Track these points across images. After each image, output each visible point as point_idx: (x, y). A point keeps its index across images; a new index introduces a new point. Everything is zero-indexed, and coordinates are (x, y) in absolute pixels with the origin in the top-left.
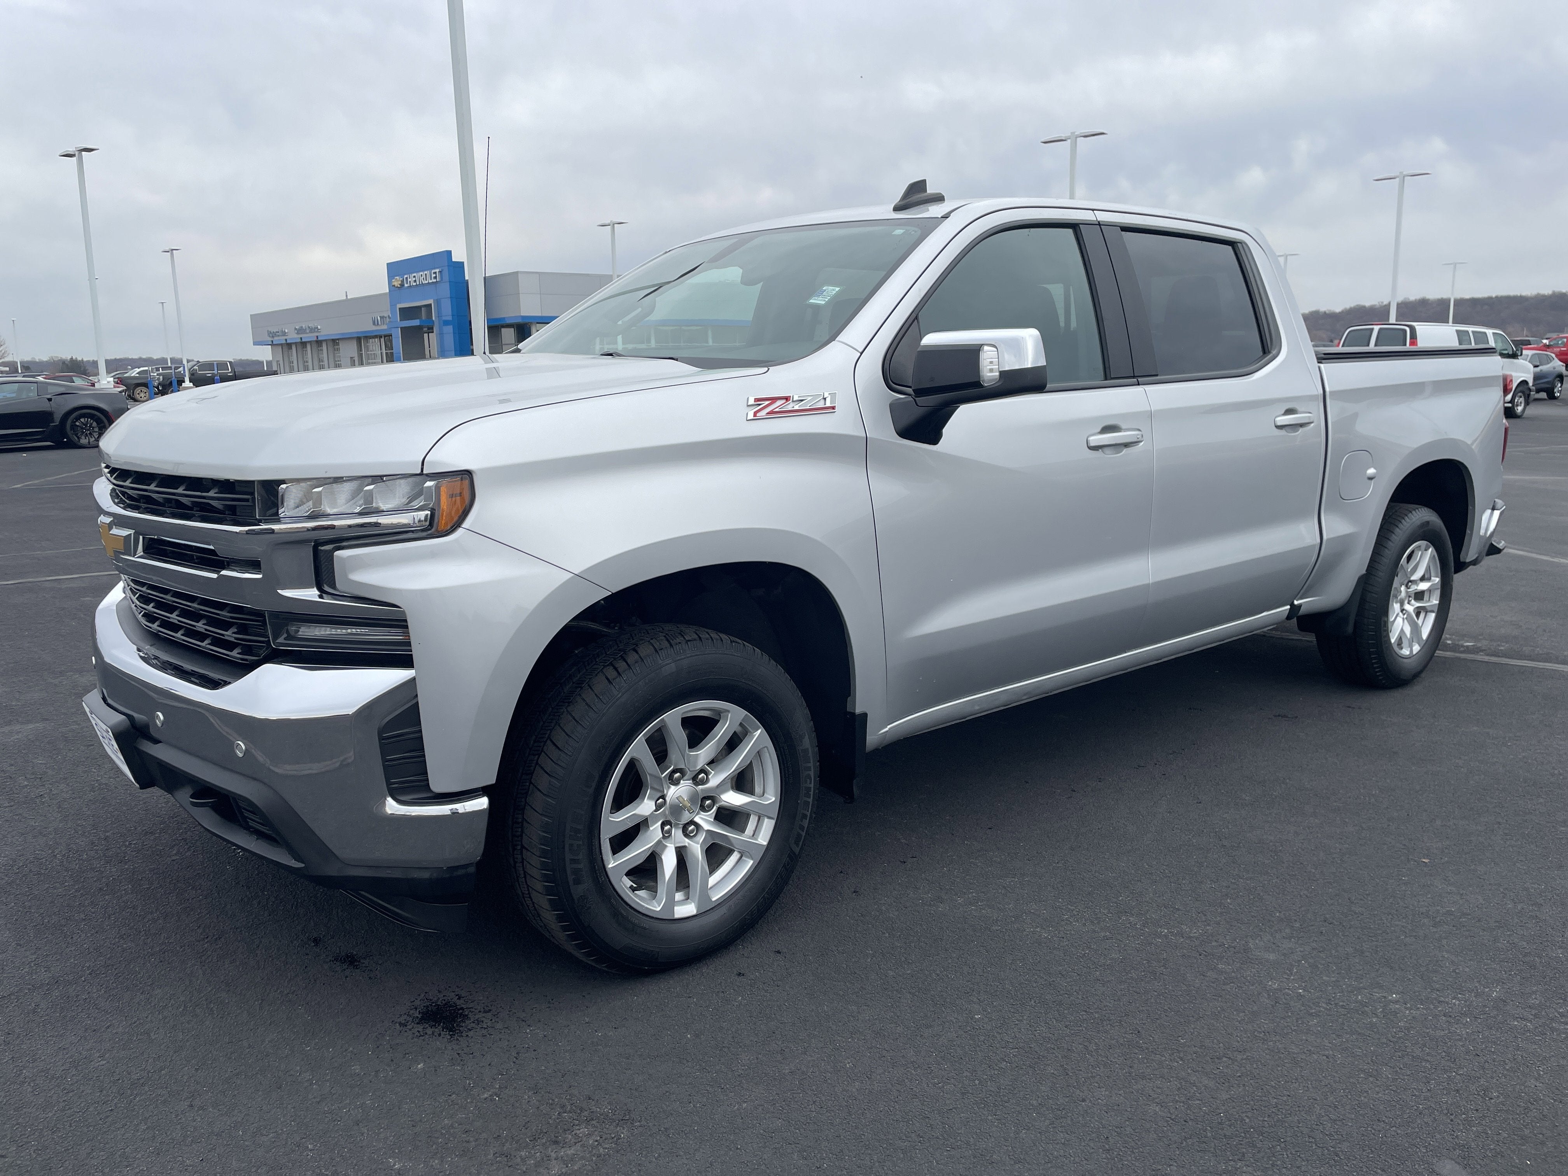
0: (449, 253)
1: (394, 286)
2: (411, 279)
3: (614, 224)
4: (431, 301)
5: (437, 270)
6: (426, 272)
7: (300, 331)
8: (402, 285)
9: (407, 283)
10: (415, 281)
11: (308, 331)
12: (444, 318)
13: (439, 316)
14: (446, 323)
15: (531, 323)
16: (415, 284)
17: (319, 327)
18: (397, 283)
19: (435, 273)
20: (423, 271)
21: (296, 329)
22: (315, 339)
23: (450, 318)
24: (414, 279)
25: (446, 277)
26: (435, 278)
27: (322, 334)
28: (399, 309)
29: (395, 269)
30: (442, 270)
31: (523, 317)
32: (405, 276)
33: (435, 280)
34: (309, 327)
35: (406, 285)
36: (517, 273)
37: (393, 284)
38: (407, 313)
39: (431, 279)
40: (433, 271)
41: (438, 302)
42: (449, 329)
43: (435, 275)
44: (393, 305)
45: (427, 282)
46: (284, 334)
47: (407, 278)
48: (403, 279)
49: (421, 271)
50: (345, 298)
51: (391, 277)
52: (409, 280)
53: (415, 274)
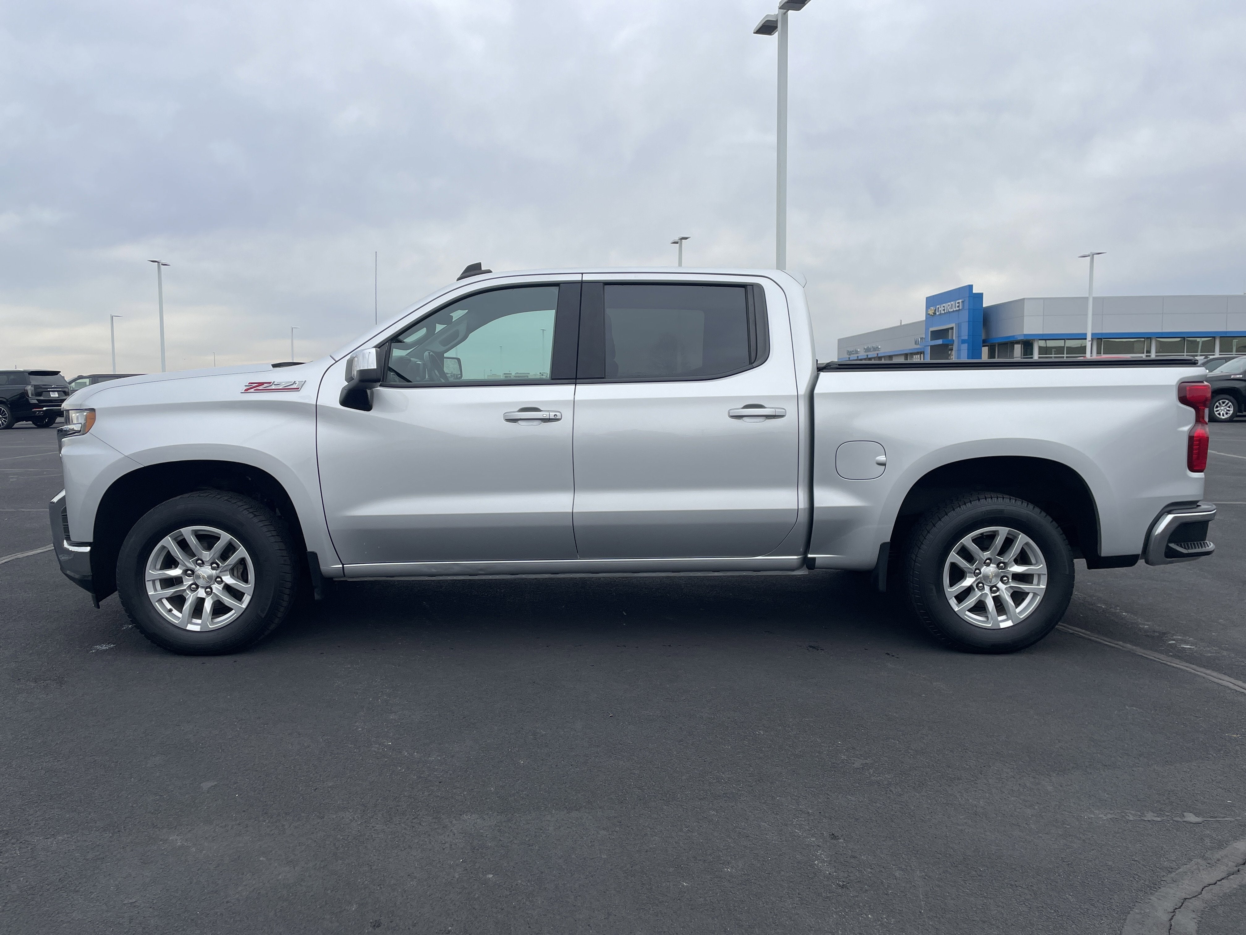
0: (971, 287)
1: (929, 314)
2: (941, 309)
3: (1093, 255)
4: (953, 325)
5: (960, 301)
6: (952, 303)
7: (867, 350)
8: (935, 313)
9: (938, 312)
10: (944, 310)
11: (872, 350)
12: (963, 338)
13: (959, 336)
14: (963, 342)
15: (1034, 340)
16: (943, 312)
17: (879, 347)
18: (931, 312)
19: (959, 303)
20: (950, 302)
21: (864, 349)
22: (876, 356)
23: (966, 338)
24: (943, 308)
25: (966, 307)
26: (959, 306)
27: (881, 352)
28: (931, 331)
29: (932, 301)
30: (965, 300)
31: (1025, 335)
32: (938, 306)
33: (958, 309)
34: (873, 347)
35: (937, 313)
36: (1024, 299)
37: (929, 313)
38: (936, 335)
39: (955, 308)
40: (958, 301)
41: (959, 326)
42: (965, 347)
43: (958, 305)
44: (927, 329)
45: (952, 310)
46: (857, 352)
47: (938, 308)
48: (936, 309)
49: (949, 302)
50: (899, 324)
51: (928, 307)
52: (940, 309)
53: (944, 305)
